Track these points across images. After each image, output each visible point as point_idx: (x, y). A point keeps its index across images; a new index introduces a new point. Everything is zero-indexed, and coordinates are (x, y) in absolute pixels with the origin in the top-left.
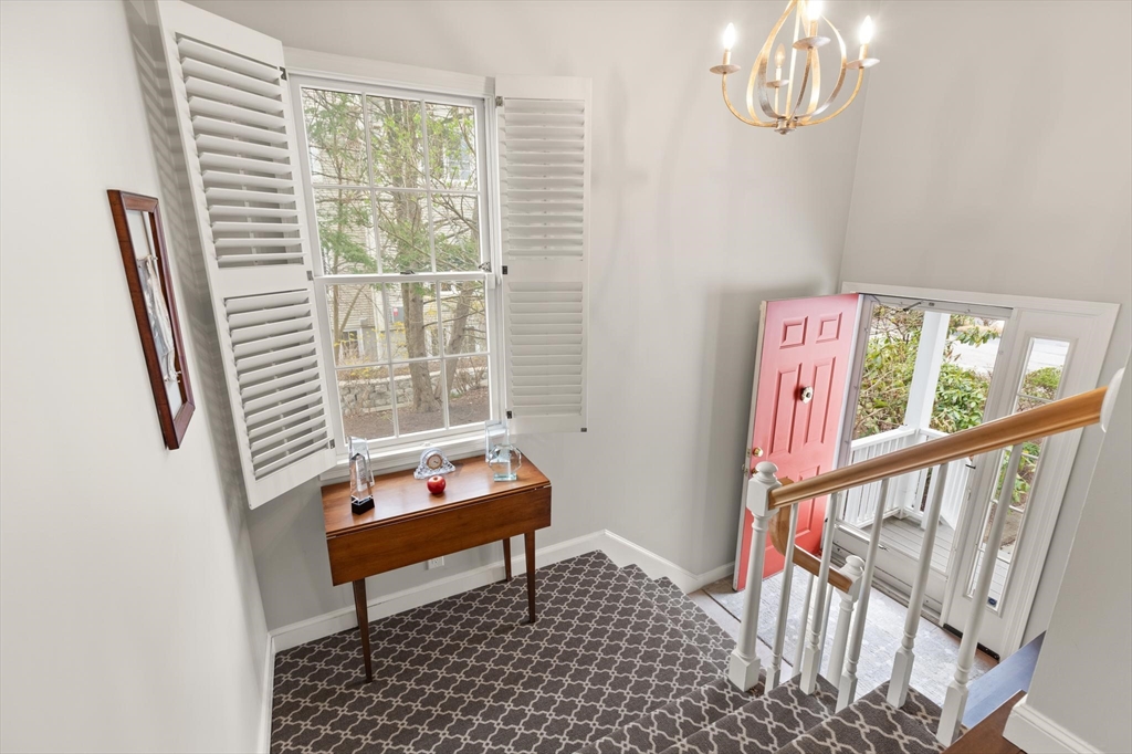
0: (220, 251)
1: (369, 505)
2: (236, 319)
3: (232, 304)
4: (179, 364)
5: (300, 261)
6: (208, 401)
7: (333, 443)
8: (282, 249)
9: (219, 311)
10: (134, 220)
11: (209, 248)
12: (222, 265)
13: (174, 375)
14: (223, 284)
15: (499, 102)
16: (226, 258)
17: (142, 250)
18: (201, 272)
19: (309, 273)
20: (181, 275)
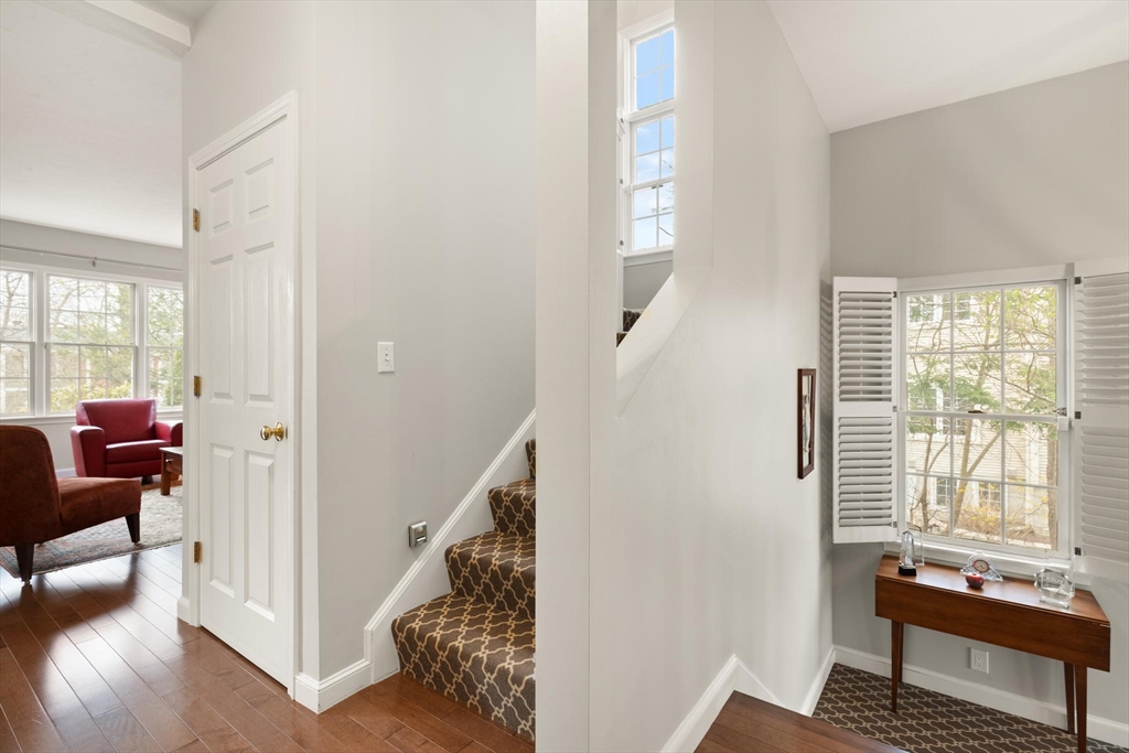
0: (842, 393)
1: (912, 573)
2: (844, 429)
3: (843, 421)
4: (811, 445)
5: (890, 399)
6: (822, 465)
7: (895, 524)
8: (880, 392)
9: (836, 424)
10: (805, 379)
11: (836, 391)
12: (841, 400)
13: (807, 449)
14: (841, 410)
15: (1078, 281)
16: (844, 396)
17: (805, 392)
18: (831, 404)
19: (895, 407)
20: (821, 404)
